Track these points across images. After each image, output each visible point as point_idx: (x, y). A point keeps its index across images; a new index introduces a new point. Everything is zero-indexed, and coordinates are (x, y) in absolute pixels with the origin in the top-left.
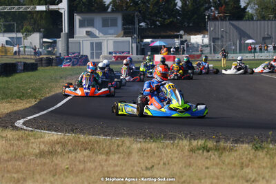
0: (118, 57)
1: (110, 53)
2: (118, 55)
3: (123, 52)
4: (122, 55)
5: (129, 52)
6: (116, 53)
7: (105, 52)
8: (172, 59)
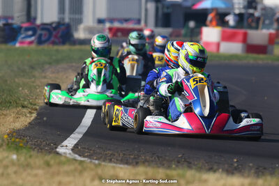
0: (118, 30)
1: (100, 21)
2: (117, 25)
3: (126, 20)
4: (125, 26)
5: (139, 21)
6: (112, 21)
7: (89, 20)
8: (240, 37)
